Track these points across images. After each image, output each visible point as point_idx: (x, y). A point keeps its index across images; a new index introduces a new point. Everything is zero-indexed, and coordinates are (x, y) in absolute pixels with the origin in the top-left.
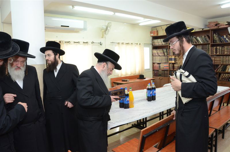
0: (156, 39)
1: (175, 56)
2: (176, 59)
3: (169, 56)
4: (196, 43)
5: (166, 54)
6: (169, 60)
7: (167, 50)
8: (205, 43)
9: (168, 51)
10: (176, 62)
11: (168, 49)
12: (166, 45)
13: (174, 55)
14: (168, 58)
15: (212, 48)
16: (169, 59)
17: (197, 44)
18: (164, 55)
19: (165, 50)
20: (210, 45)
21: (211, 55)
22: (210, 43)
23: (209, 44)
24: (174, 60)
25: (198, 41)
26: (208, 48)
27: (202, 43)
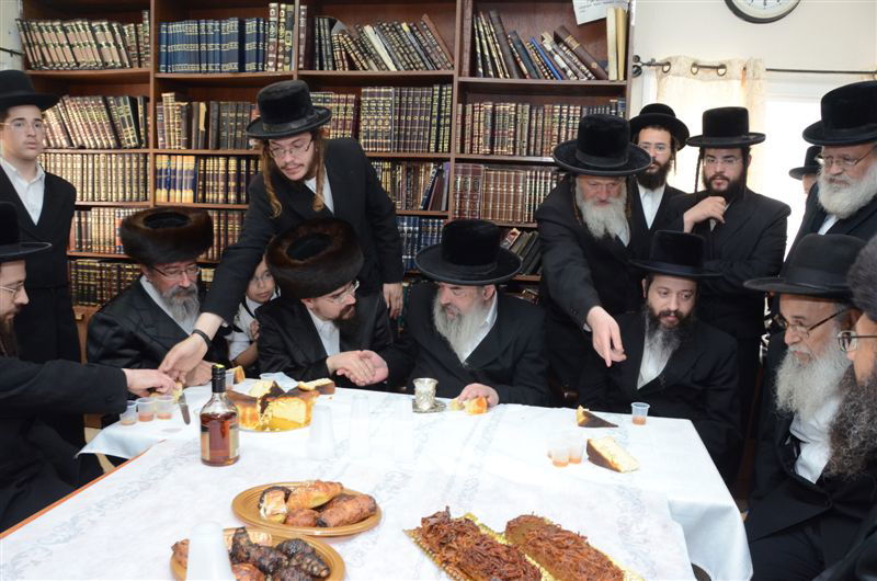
0: (53, 19)
1: (198, 157)
2: (205, 177)
3: (151, 150)
4: (352, 66)
5: (129, 134)
6: (157, 185)
7: (140, 107)
8: (414, 72)
9: (150, 119)
10: (204, 200)
11: (147, 100)
12: (136, 69)
13: (189, 146)
14: (149, 165)
15: (469, 108)
16: (150, 178)
17: (361, 72)
18: (119, 145)
19: (123, 110)
20: (451, 92)
21: (458, 161)
22: (455, 73)
23: (448, 80)
24: (194, 188)
25: (367, 51)
26: (440, 111)
27: (399, 70)
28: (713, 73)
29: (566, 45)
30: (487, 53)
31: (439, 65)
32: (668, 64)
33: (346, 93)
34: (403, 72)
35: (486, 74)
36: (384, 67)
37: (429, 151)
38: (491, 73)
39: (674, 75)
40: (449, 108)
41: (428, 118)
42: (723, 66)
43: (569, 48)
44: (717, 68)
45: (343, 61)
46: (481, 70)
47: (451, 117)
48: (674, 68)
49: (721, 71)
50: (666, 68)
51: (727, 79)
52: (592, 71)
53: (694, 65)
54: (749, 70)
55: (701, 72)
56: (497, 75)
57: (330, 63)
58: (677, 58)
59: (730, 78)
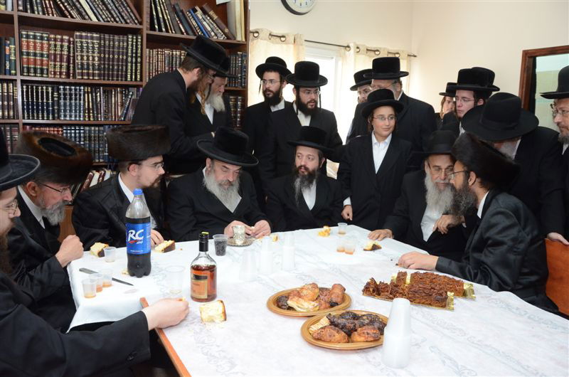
4: (63, 14)
8: (111, 24)
17: (70, 20)
22: (144, 27)
26: (132, 53)
27: (99, 20)
28: (278, 39)
29: (209, 16)
30: (161, 16)
31: (128, 21)
32: (257, 32)
33: (62, 35)
34: (102, 23)
35: (160, 30)
36: (87, 17)
37: (126, 80)
38: (164, 29)
39: (261, 39)
40: (139, 51)
41: (125, 57)
42: (283, 37)
43: (211, 18)
44: (280, 37)
45: (52, 9)
46: (157, 27)
47: (141, 57)
48: (261, 35)
49: (283, 39)
50: (256, 35)
51: (286, 44)
52: (225, 33)
53: (270, 35)
54: (297, 40)
55: (273, 38)
56: (167, 31)
57: (40, 9)
58: (262, 30)
59: (289, 43)
